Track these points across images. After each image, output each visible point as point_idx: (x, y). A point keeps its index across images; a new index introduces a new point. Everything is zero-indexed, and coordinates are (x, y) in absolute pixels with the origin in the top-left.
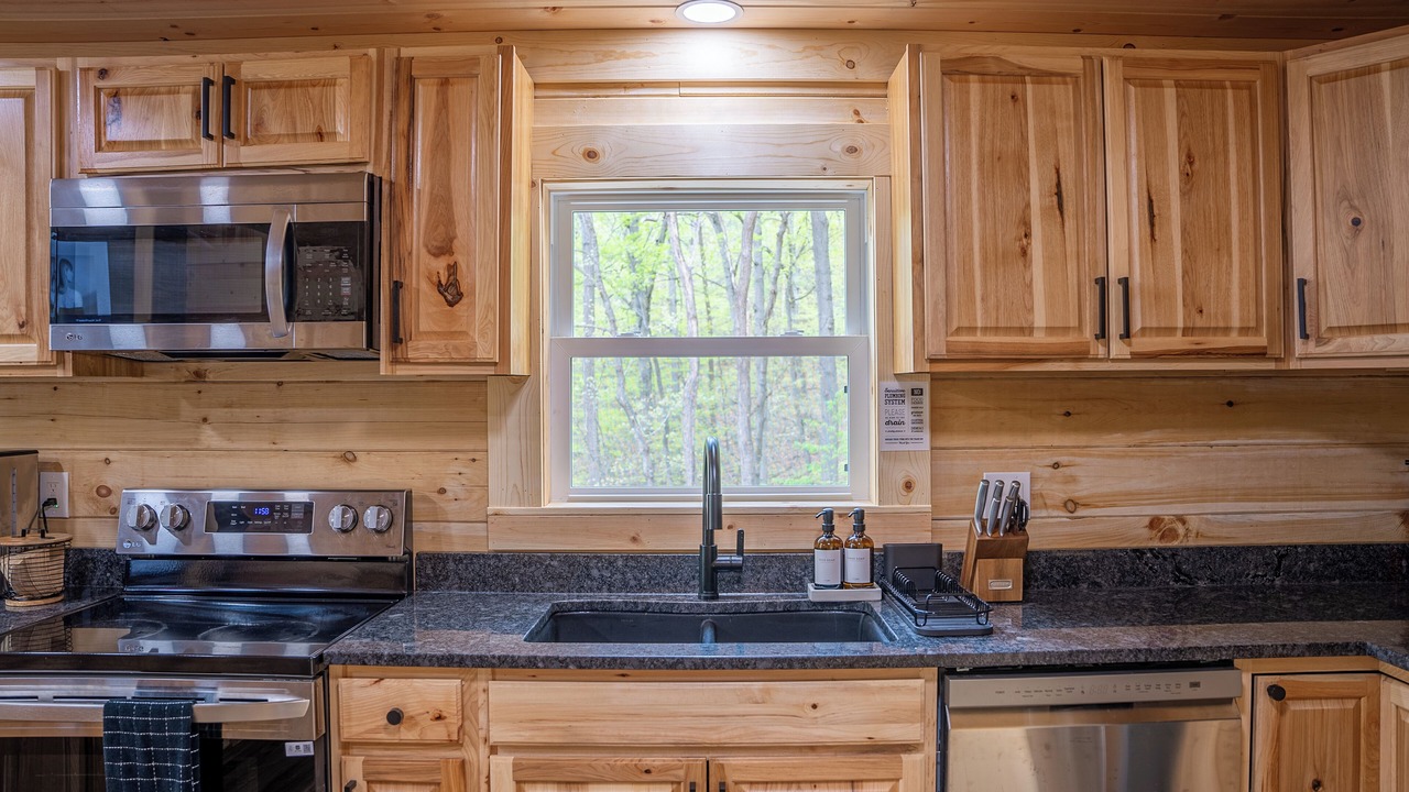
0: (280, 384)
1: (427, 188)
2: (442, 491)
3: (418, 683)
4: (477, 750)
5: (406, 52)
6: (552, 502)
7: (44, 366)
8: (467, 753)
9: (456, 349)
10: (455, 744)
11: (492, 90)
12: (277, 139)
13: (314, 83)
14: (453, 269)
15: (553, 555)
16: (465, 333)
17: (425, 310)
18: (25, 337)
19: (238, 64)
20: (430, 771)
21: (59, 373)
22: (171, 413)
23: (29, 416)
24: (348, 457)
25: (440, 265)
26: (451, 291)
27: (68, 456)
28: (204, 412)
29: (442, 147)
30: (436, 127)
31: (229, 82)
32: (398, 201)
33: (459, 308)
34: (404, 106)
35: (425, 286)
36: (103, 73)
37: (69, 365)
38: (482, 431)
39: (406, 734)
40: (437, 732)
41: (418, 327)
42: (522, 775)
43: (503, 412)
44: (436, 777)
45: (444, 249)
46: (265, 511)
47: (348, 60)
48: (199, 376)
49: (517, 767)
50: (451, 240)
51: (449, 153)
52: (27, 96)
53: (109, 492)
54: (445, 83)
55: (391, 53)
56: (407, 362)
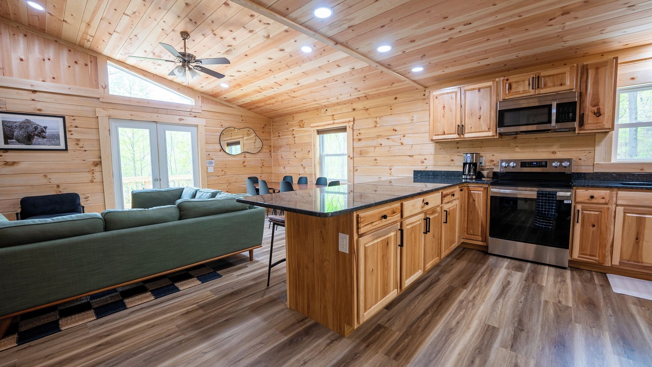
0: (536, 138)
1: (592, 92)
2: (580, 159)
3: (598, 191)
4: (612, 206)
5: (585, 63)
6: (613, 161)
7: (493, 136)
8: (609, 206)
9: (599, 126)
10: (606, 204)
11: (612, 68)
12: (550, 87)
13: (560, 74)
14: (599, 109)
15: (614, 173)
16: (602, 123)
17: (590, 119)
18: (489, 131)
19: (540, 73)
20: (600, 209)
21: (496, 137)
22: (509, 145)
23: (476, 147)
24: (554, 153)
25: (595, 109)
26: (598, 114)
27: (485, 154)
28: (516, 145)
29: (596, 83)
30: (595, 78)
31: (538, 77)
32: (583, 96)
33: (601, 117)
34: (585, 75)
35: (590, 113)
36: (507, 80)
37: (498, 136)
38: (594, 146)
39: (594, 201)
40: (603, 201)
41: (588, 122)
42: (625, 211)
43: (601, 141)
44: (601, 210)
45: (597, 105)
46: (535, 163)
47: (569, 68)
48: (516, 138)
49: (624, 209)
50: (598, 103)
51: (598, 84)
52: (490, 87)
53: (493, 161)
54: (597, 68)
55: (580, 64)
56: (584, 130)
